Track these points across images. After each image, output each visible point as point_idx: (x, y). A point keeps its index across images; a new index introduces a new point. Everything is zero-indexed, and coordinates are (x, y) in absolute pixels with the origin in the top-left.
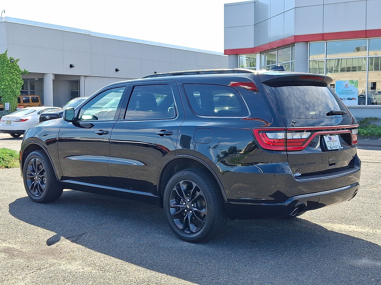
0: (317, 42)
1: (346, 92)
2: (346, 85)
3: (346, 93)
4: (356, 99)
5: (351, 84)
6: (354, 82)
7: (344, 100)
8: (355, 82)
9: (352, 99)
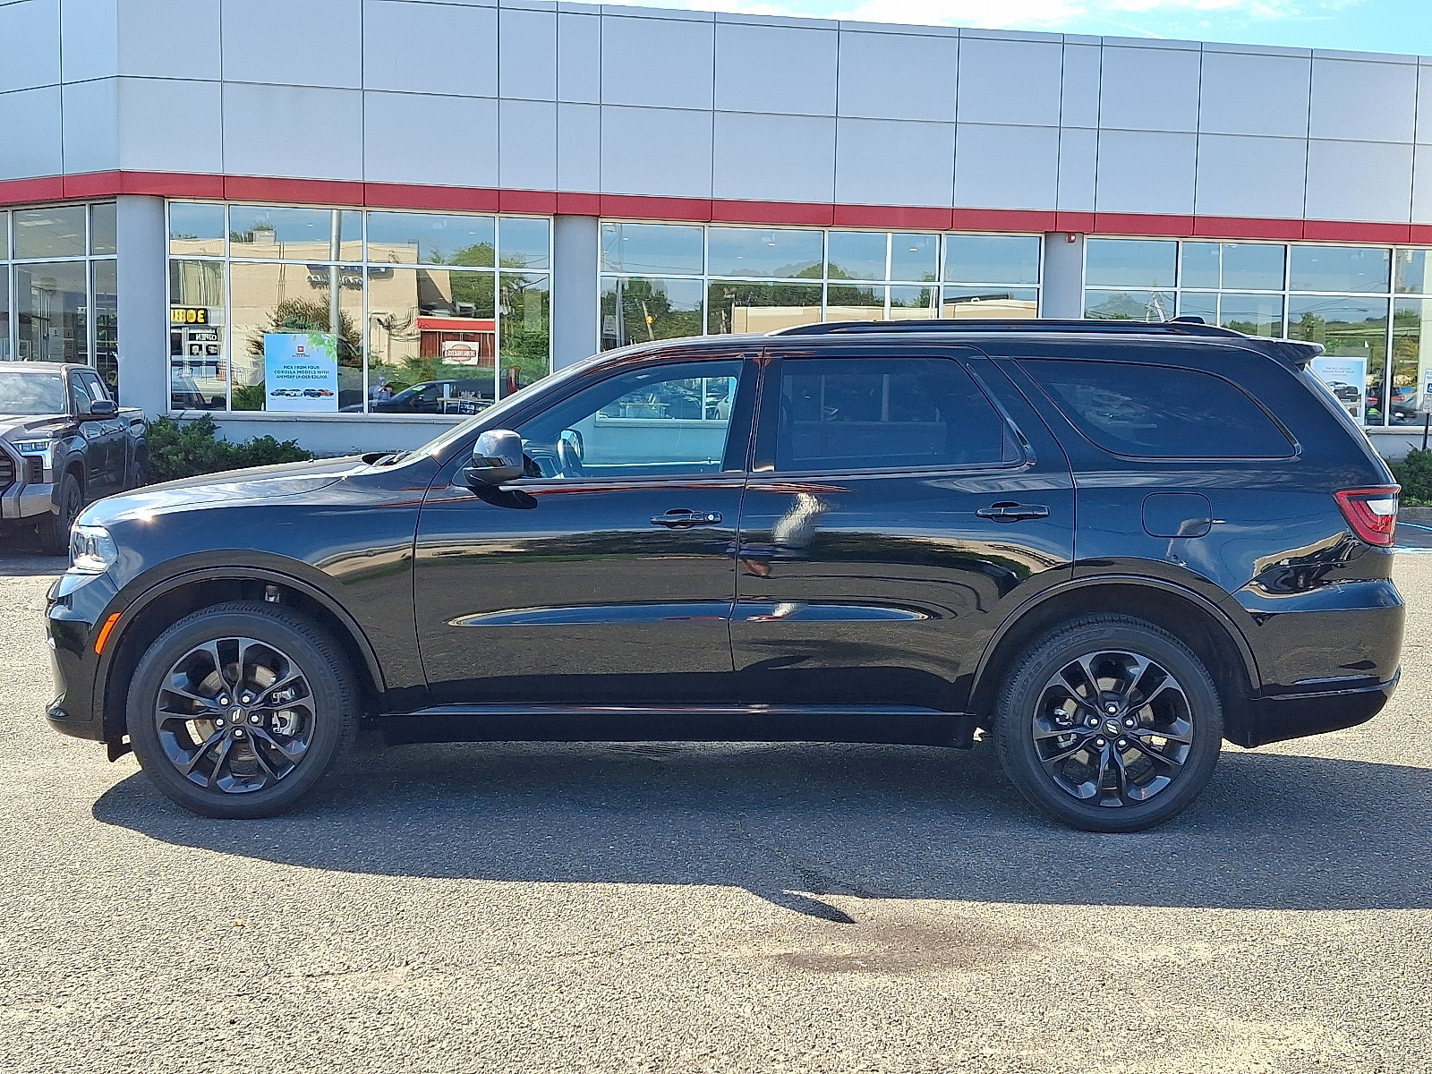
0: (197, 201)
1: (299, 370)
2: (301, 349)
3: (301, 375)
4: (332, 394)
5: (314, 346)
6: (326, 342)
7: (295, 395)
8: (329, 342)
9: (319, 395)
